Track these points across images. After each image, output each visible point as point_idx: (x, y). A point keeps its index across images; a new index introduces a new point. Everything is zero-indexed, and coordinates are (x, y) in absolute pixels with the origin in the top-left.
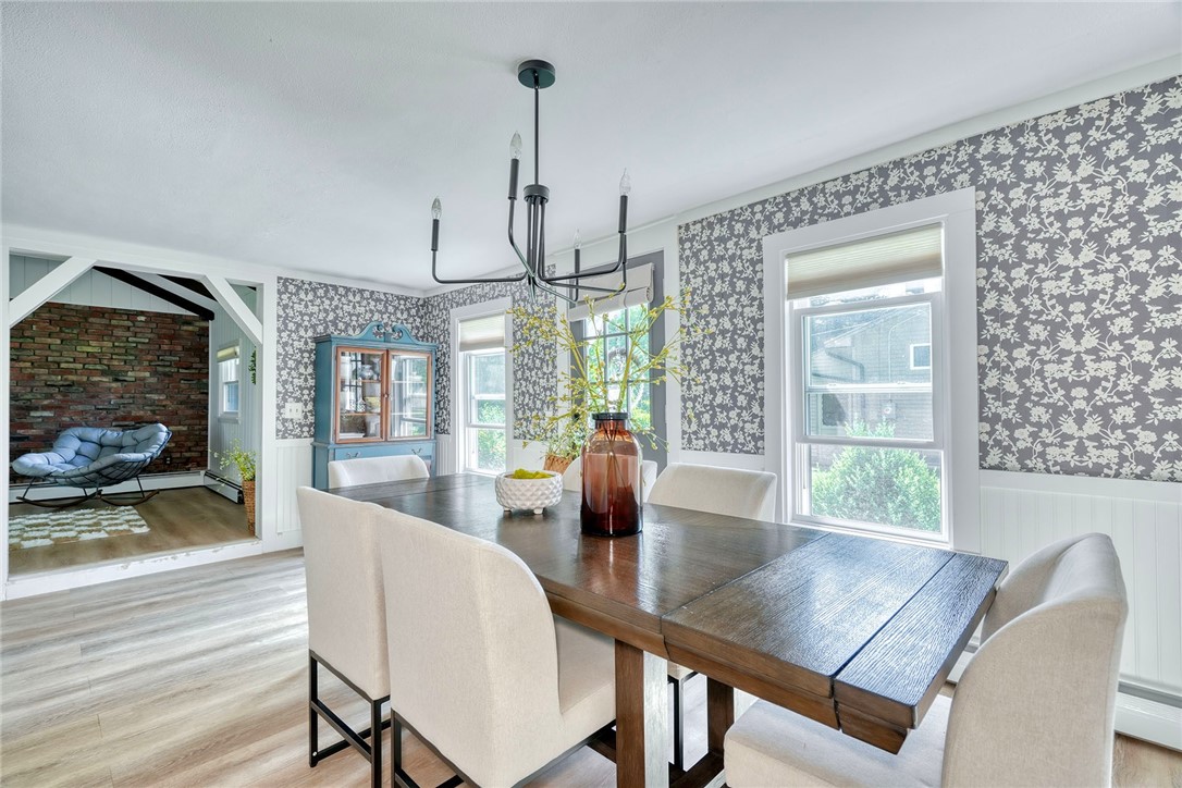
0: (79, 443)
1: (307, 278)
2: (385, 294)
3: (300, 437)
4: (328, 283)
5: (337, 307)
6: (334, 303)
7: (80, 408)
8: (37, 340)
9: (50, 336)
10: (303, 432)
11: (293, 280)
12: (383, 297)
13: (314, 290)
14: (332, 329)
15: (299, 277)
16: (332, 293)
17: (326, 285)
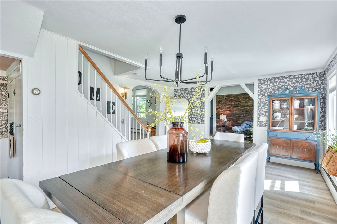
0: (246, 125)
1: (267, 77)
2: (301, 75)
3: (265, 127)
4: (275, 77)
5: (279, 84)
6: (278, 83)
7: (249, 117)
8: (241, 102)
9: (243, 101)
10: (266, 126)
11: (263, 79)
12: (300, 76)
13: (270, 80)
14: (277, 92)
15: (265, 78)
16: (277, 80)
17: (274, 78)
